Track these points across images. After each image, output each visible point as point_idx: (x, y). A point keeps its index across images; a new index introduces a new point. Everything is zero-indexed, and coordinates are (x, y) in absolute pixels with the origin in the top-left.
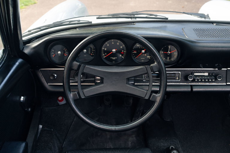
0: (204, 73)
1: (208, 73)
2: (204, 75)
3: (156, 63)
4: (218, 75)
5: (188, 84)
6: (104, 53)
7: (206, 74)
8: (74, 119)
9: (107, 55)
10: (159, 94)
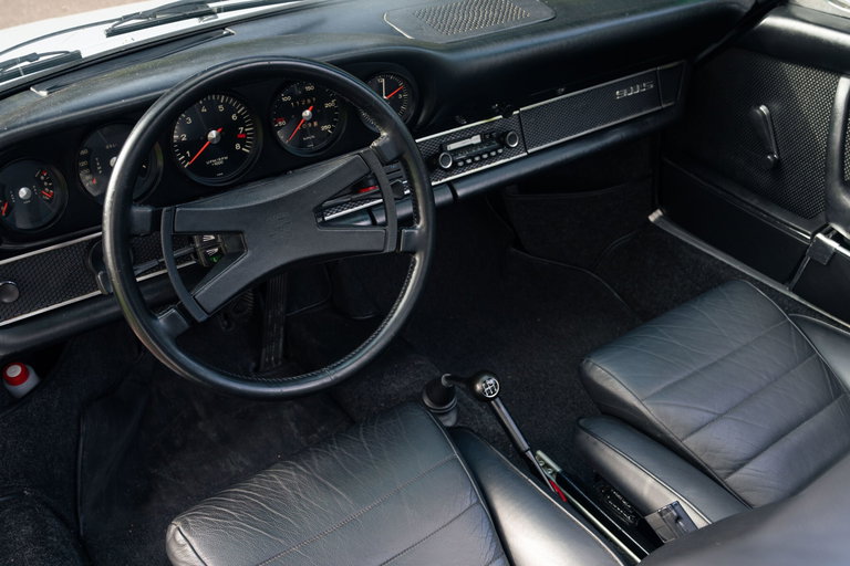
0: (470, 137)
1: (478, 136)
2: (472, 145)
3: (384, 134)
4: (508, 132)
5: (439, 182)
6: (184, 153)
7: (476, 139)
8: (79, 426)
9: (193, 155)
10: (418, 223)
